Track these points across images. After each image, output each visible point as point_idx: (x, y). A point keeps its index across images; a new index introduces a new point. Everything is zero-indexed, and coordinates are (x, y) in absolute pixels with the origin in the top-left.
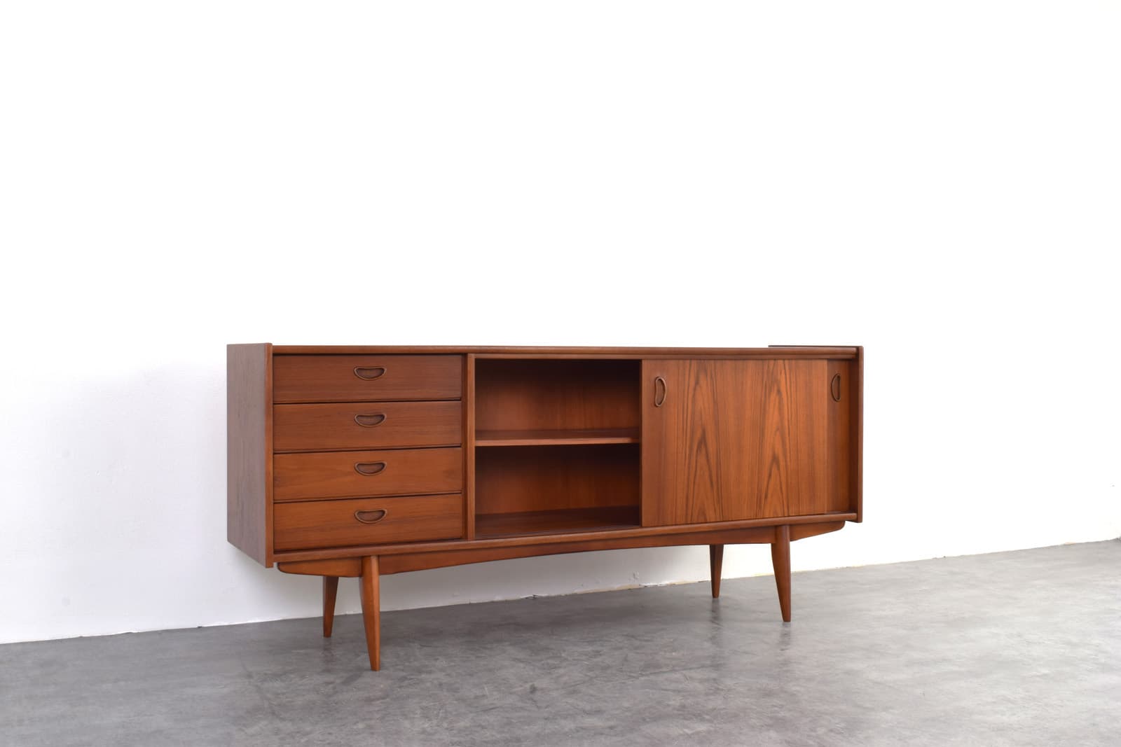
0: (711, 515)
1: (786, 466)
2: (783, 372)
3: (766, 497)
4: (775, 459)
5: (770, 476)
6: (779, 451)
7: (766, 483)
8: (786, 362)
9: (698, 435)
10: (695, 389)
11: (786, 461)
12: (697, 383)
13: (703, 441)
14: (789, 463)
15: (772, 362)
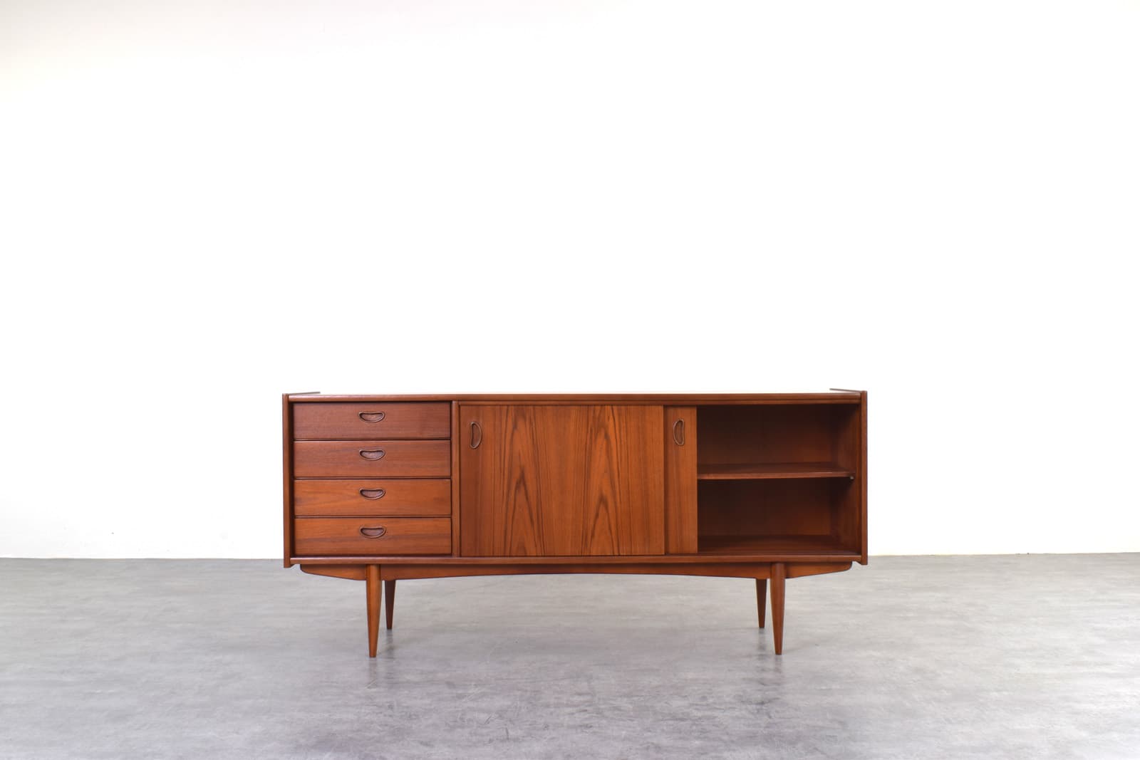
0: (531, 550)
1: (616, 507)
2: (611, 417)
3: (593, 536)
4: (602, 500)
5: (597, 516)
6: (607, 491)
7: (592, 523)
8: (615, 408)
9: (517, 474)
10: (513, 434)
11: (615, 503)
12: (515, 427)
13: (522, 480)
14: (618, 505)
15: (598, 408)
